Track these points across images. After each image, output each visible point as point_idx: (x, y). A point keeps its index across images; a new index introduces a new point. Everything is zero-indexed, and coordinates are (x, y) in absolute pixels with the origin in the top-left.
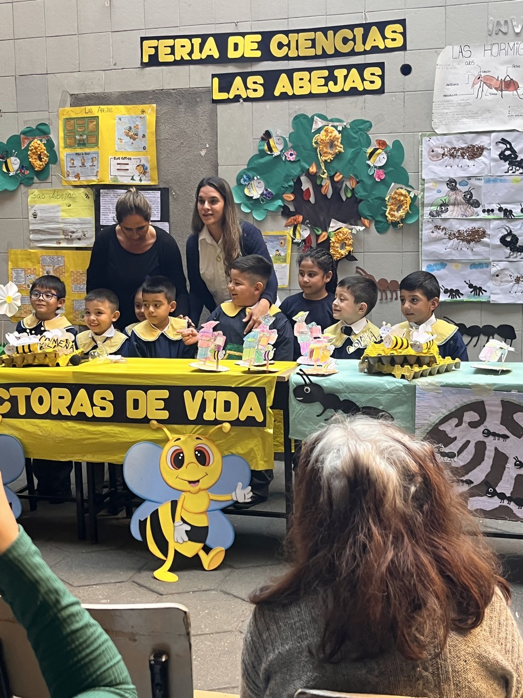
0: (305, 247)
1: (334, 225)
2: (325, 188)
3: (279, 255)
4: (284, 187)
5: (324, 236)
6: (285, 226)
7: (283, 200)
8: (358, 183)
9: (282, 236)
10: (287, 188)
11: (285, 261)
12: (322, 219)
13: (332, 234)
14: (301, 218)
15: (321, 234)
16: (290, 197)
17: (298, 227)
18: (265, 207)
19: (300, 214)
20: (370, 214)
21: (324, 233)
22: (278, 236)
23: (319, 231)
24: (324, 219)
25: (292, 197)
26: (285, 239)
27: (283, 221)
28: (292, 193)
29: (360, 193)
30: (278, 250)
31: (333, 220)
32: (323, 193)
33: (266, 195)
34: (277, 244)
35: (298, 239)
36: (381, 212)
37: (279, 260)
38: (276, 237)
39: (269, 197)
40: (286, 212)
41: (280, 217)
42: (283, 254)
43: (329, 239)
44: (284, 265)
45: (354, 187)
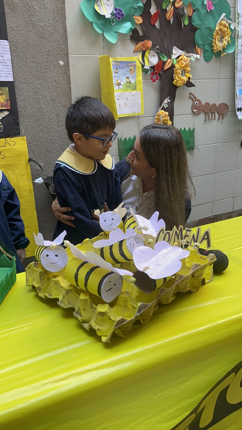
0: (153, 74)
1: (176, 52)
2: (169, 13)
3: (130, 82)
4: (133, 8)
5: (169, 63)
6: (134, 52)
7: (133, 22)
8: (194, 11)
9: (132, 62)
10: (136, 9)
11: (135, 88)
12: (166, 45)
13: (175, 61)
14: (150, 43)
15: (167, 61)
16: (139, 20)
17: (147, 54)
18: (115, 29)
19: (149, 39)
20: (202, 43)
21: (169, 60)
22: (127, 62)
23: (164, 58)
24: (168, 45)
25: (141, 21)
26: (135, 66)
27: (132, 47)
28: (141, 16)
29: (196, 22)
30: (128, 78)
31: (175, 47)
32: (168, 19)
33: (116, 16)
34: (127, 71)
35: (147, 66)
36: (208, 42)
37: (129, 87)
38: (127, 63)
39: (119, 18)
40: (135, 36)
41: (129, 41)
42: (133, 82)
43: (173, 66)
44: (134, 92)
45: (190, 15)
